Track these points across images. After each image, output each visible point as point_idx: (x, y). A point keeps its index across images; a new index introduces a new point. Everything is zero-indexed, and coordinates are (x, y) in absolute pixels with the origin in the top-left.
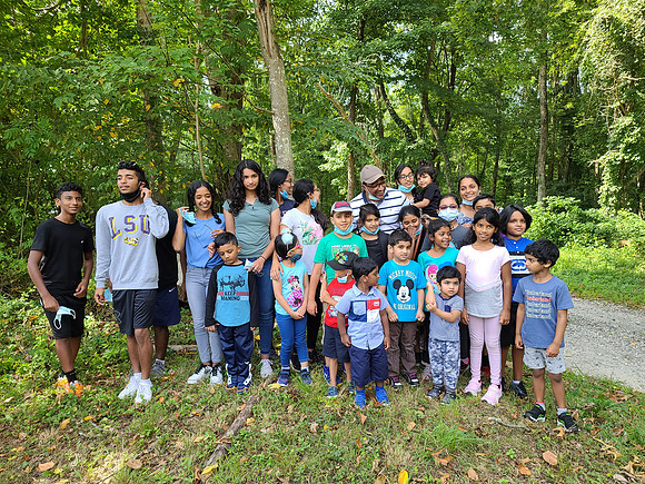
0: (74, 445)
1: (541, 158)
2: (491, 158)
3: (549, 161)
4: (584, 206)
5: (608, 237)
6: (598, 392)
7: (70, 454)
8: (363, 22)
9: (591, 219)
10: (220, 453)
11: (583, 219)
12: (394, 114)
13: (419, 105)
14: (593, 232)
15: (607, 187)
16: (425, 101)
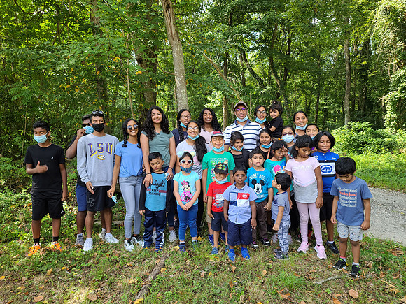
0: (55, 286)
1: (347, 97)
2: (314, 97)
3: (352, 98)
4: (375, 128)
5: (391, 147)
6: (385, 249)
7: (53, 290)
8: (231, 14)
9: (379, 136)
10: (145, 290)
11: (375, 136)
12: (252, 71)
13: (268, 65)
14: (381, 144)
15: (389, 115)
16: (271, 62)
